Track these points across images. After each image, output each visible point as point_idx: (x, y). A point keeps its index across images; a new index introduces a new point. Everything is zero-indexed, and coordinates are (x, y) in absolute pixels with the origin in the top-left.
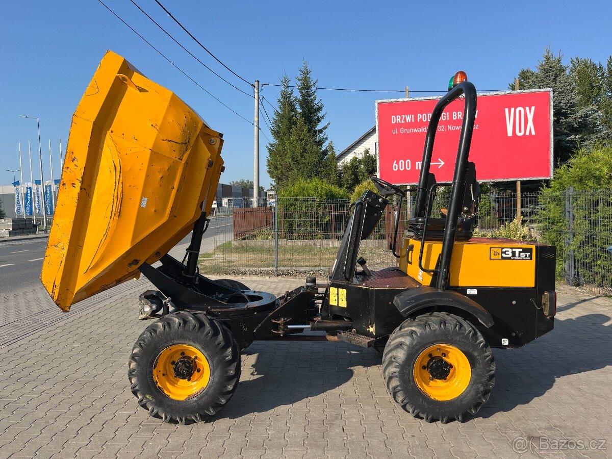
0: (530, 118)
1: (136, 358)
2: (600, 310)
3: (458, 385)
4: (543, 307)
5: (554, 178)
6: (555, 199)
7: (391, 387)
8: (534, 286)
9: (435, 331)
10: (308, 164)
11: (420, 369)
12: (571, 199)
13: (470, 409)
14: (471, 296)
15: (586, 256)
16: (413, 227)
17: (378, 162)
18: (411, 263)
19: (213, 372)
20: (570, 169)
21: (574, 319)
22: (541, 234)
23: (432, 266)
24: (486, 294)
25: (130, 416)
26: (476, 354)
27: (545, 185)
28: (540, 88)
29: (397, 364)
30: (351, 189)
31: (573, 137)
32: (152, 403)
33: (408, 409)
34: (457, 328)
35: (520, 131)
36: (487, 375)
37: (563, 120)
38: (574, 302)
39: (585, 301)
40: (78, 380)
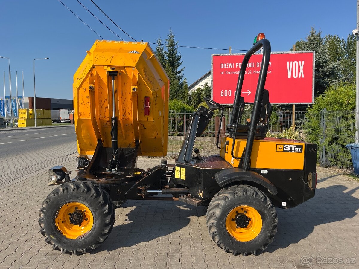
0: (302, 67)
1: (44, 211)
2: (341, 183)
3: (254, 231)
4: (308, 183)
5: (314, 103)
6: (315, 115)
7: (211, 232)
8: (303, 169)
9: (240, 197)
10: (172, 91)
11: (230, 221)
12: (325, 115)
13: (261, 247)
14: (264, 175)
15: (333, 150)
16: (229, 130)
17: (212, 91)
18: (227, 153)
19: (95, 221)
20: (324, 98)
21: (326, 188)
22: (307, 136)
23: (240, 155)
24: (273, 174)
25: (41, 248)
26: (266, 212)
27: (309, 107)
28: (308, 50)
29: (215, 218)
30: (196, 106)
31: (326, 80)
32: (54, 241)
33: (222, 247)
34: (254, 195)
35: (295, 75)
36: (272, 225)
37: (320, 70)
38: (325, 178)
39: (332, 177)
40: (12, 223)
